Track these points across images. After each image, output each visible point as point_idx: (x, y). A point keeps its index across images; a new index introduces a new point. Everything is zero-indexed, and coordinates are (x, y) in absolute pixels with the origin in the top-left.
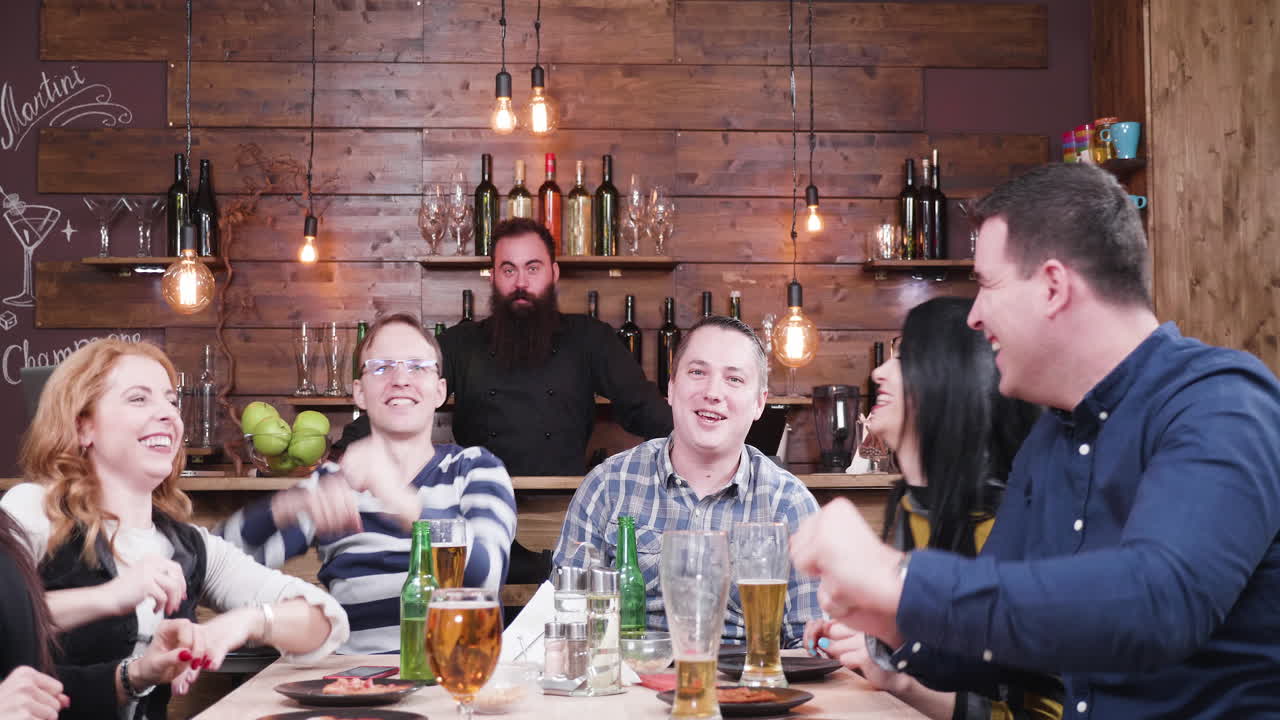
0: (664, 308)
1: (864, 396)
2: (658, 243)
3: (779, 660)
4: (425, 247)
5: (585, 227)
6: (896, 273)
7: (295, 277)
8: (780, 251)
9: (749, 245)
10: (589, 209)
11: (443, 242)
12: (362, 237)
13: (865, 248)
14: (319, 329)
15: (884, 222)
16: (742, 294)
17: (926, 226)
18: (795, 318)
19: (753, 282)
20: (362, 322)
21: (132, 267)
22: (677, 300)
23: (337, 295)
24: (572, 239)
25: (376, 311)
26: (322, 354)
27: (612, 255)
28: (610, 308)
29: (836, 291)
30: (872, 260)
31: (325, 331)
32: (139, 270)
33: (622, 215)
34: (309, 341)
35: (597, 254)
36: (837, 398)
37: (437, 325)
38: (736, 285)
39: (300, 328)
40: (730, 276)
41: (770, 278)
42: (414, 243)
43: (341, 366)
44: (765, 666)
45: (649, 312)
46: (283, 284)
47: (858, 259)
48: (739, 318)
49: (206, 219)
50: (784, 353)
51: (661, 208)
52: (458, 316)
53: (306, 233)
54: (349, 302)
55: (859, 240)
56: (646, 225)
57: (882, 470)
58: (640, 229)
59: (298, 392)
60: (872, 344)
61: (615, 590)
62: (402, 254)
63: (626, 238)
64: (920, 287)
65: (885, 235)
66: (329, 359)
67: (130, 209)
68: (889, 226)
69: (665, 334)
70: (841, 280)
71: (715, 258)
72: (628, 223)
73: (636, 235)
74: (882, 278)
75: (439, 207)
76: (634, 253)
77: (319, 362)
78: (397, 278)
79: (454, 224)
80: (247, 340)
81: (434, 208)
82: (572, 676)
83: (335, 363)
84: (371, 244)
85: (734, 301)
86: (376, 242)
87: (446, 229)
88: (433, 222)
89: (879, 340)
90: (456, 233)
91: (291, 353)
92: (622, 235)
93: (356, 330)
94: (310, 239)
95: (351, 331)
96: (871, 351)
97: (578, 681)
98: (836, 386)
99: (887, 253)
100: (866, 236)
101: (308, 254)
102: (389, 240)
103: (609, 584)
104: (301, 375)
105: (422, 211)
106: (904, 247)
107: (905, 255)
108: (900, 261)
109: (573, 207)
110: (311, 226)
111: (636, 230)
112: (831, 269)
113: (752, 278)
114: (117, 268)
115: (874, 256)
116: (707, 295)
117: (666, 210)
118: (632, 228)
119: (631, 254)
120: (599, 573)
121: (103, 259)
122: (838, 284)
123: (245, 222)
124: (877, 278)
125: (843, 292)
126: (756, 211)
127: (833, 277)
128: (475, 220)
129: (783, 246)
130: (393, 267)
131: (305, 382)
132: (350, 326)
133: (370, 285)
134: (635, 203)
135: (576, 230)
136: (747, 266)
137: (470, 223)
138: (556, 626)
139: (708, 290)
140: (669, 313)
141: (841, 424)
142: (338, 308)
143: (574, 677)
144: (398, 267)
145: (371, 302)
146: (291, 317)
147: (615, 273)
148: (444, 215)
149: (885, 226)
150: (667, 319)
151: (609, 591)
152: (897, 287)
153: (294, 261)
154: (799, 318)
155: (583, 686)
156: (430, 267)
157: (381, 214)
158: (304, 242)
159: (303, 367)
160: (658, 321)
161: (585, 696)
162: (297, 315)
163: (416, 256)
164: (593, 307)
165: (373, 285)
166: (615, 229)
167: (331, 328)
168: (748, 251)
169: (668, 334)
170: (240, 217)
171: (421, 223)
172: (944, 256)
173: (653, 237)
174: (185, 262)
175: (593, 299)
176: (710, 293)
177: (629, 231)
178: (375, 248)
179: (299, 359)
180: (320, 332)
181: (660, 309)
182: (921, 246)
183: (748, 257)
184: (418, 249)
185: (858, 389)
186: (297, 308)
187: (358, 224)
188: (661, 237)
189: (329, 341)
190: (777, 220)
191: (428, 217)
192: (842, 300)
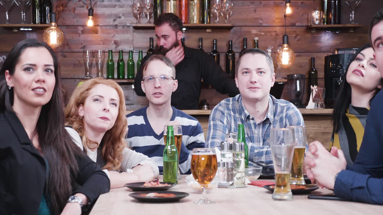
0: (228, 44)
1: (307, 78)
2: (226, 18)
3: (303, 176)
4: (134, 20)
5: (197, 13)
6: (320, 30)
7: (83, 32)
8: (274, 21)
9: (262, 20)
10: (199, 5)
11: (141, 18)
12: (109, 16)
13: (308, 20)
14: (94, 52)
15: (315, 10)
16: (259, 38)
17: (333, 11)
18: (286, 49)
19: (263, 34)
20: (110, 50)
21: (18, 28)
22: (233, 41)
23: (99, 39)
24: (192, 17)
25: (115, 46)
26: (94, 62)
27: (208, 23)
28: (207, 45)
29: (296, 37)
30: (311, 25)
31: (96, 53)
32: (22, 29)
33: (212, 8)
34: (89, 57)
35: (202, 23)
36: (297, 79)
37: (139, 51)
38: (256, 35)
39: (86, 52)
40: (254, 31)
41: (270, 32)
42: (130, 19)
43: (102, 67)
44: (298, 177)
45: (222, 45)
46: (78, 35)
47: (305, 24)
48: (258, 48)
49: (48, 9)
50: (281, 62)
51: (227, 5)
52: (148, 48)
53: (89, 15)
54: (105, 42)
55: (305, 17)
56: (221, 11)
57: (321, 107)
58: (219, 13)
59: (85, 77)
60: (310, 58)
61: (243, 150)
62: (126, 23)
63: (213, 16)
64: (329, 35)
65: (316, 15)
66: (97, 64)
67: (18, 5)
68: (318, 11)
69: (229, 54)
70: (297, 33)
71: (248, 24)
72: (214, 10)
73: (218, 15)
74: (314, 32)
75: (140, 5)
76: (217, 22)
77: (93, 65)
78: (123, 32)
79: (146, 11)
80: (65, 57)
81: (139, 5)
82: (228, 180)
83: (100, 66)
84: (113, 19)
85: (256, 41)
86: (115, 18)
87: (142, 13)
88: (138, 10)
89: (313, 56)
90: (147, 15)
91: (82, 62)
92: (212, 15)
93: (108, 53)
94: (91, 17)
95: (106, 53)
96: (309, 60)
97: (231, 183)
98: (296, 74)
99: (317, 22)
100: (308, 15)
101: (90, 23)
102: (120, 17)
103: (241, 148)
104: (86, 71)
105: (133, 6)
106: (324, 19)
107: (324, 23)
108: (322, 25)
109: (192, 4)
110: (91, 12)
111: (217, 13)
112: (294, 29)
113: (263, 32)
114: (11, 28)
115: (312, 23)
116: (245, 39)
117: (229, 6)
118: (216, 13)
119: (215, 23)
120: (237, 144)
121: (7, 25)
122: (296, 34)
123: (63, 10)
124: (312, 32)
125: (298, 37)
126: (264, 6)
127: (295, 32)
128: (154, 10)
129: (275, 19)
130: (122, 28)
131: (88, 73)
132: (106, 51)
133: (112, 35)
134: (217, 3)
135: (193, 13)
136: (260, 27)
137: (152, 11)
138: (222, 163)
139: (245, 37)
140: (230, 46)
141: (298, 89)
142: (100, 44)
143: (229, 181)
144: (123, 28)
145: (113, 42)
146: (81, 48)
147: (208, 31)
148: (142, 8)
149: (316, 11)
150: (229, 49)
151: (241, 150)
152: (320, 35)
153: (84, 26)
154: (287, 49)
155: (232, 184)
156: (136, 28)
157: (116, 7)
158: (89, 19)
159: (87, 67)
160: (225, 50)
161: (233, 188)
162: (84, 47)
163: (130, 24)
164: (200, 44)
165: (114, 35)
166: (209, 13)
167: (98, 52)
168: (261, 22)
169: (230, 54)
170: (61, 8)
171: (133, 11)
172: (339, 23)
173: (224, 16)
174: (52, 27)
175: (201, 41)
176: (246, 39)
177: (214, 14)
178: (114, 20)
179: (85, 64)
180: (94, 54)
181: (227, 45)
182: (331, 19)
183: (261, 24)
184: (131, 21)
185: (305, 75)
186: (84, 44)
187: (107, 11)
188: (228, 16)
189: (97, 57)
190: (273, 9)
191: (136, 9)
192: (298, 40)
